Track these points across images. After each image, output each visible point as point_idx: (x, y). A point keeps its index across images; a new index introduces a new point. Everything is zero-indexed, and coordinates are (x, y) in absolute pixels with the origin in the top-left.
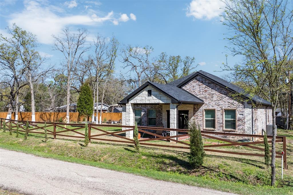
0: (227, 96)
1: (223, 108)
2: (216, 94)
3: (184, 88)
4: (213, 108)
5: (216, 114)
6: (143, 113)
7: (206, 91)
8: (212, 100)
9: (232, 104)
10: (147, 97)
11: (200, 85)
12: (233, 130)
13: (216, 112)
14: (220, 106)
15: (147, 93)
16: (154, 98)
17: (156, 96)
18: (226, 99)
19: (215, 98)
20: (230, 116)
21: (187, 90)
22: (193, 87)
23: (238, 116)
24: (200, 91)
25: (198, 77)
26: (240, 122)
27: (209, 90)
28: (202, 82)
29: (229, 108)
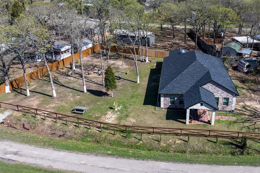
0: (226, 92)
1: (223, 97)
2: (220, 91)
3: (203, 86)
4: (218, 97)
5: (219, 99)
6: (176, 98)
7: (215, 89)
8: (218, 93)
9: (228, 95)
10: (200, 106)
11: (212, 86)
12: (226, 106)
13: (220, 98)
14: (222, 96)
15: (200, 104)
16: (204, 107)
17: (205, 106)
18: (225, 93)
19: (220, 92)
20: (226, 100)
21: (205, 88)
22: (209, 86)
23: (230, 100)
24: (212, 89)
25: (211, 82)
26: (230, 103)
27: (217, 88)
28: (214, 84)
29: (226, 97)
